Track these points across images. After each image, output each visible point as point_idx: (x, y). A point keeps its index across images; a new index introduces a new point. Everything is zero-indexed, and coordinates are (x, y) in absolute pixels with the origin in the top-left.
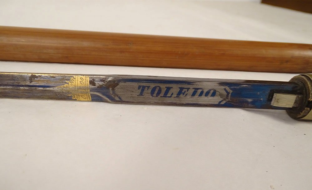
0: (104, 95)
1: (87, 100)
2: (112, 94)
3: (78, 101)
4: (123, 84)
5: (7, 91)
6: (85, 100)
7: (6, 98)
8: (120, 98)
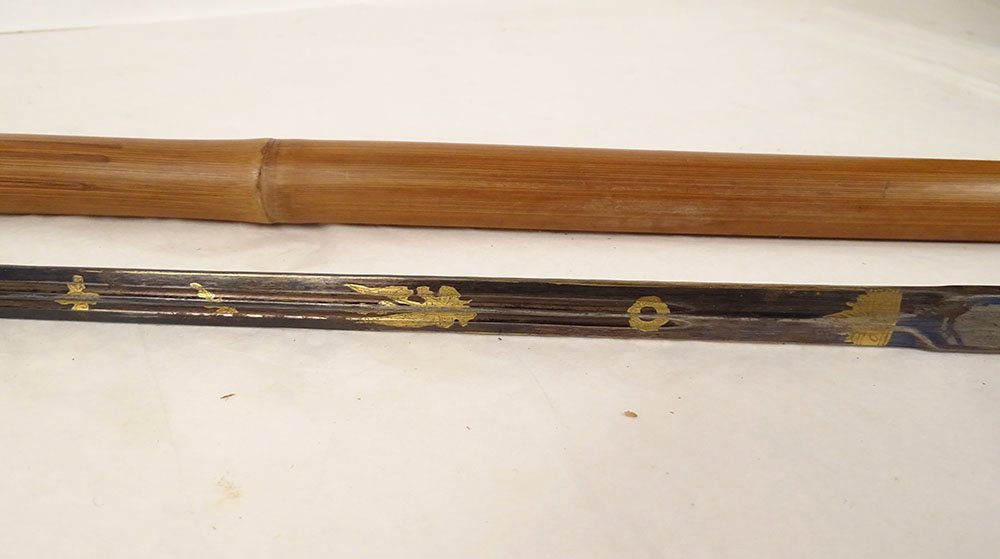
0: (924, 332)
1: (876, 344)
2: (944, 332)
3: (857, 346)
4: (980, 309)
5: (707, 325)
6: (872, 343)
7: (694, 339)
8: (959, 340)
